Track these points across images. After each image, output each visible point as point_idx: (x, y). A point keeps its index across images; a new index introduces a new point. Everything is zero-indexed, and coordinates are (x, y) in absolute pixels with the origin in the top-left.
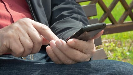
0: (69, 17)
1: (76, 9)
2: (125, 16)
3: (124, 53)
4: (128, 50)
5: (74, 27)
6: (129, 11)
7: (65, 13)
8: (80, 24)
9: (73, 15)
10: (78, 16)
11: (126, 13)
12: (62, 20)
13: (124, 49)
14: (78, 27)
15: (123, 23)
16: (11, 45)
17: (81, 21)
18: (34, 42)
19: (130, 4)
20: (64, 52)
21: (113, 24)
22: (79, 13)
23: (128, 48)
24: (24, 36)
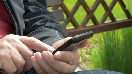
0: (42, 27)
1: (49, 18)
2: (87, 19)
3: (83, 55)
4: (86, 52)
5: (51, 36)
6: (91, 14)
7: (38, 23)
8: (55, 32)
9: (46, 24)
10: (51, 25)
11: (88, 17)
12: (36, 31)
13: (83, 52)
14: (54, 35)
15: (86, 27)
16: (4, 66)
17: (55, 29)
18: (25, 58)
19: (92, 7)
20: (51, 65)
21: (76, 27)
22: (52, 21)
23: (86, 50)
24: (16, 54)
